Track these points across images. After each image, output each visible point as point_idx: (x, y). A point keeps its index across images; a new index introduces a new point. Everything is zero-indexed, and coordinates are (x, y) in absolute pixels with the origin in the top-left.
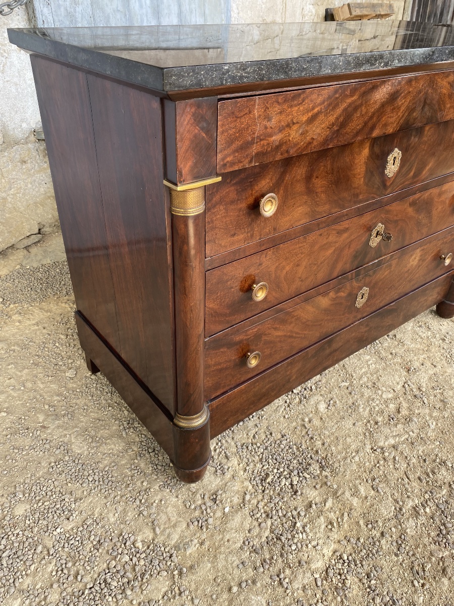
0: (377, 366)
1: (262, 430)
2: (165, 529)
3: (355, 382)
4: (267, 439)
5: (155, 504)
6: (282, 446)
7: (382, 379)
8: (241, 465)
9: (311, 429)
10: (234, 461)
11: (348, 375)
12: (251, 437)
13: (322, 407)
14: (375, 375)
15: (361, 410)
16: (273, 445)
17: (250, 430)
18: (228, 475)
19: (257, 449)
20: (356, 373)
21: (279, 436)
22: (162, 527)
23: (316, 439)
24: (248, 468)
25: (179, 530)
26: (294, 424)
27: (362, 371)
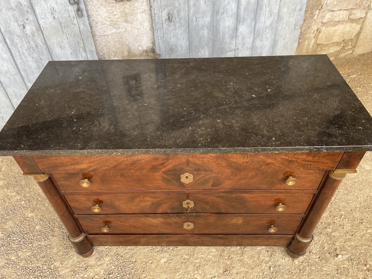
0: (212, 258)
1: (131, 253)
2: (63, 267)
3: (192, 259)
4: (128, 258)
5: (69, 255)
6: (130, 266)
7: (206, 267)
8: (108, 262)
9: (148, 267)
10: (107, 259)
11: (192, 253)
12: (124, 253)
13: (164, 260)
14: (205, 262)
15: (177, 274)
16: (128, 263)
17: (126, 250)
18: (99, 263)
19: (121, 259)
20: (197, 255)
21: (134, 261)
22: (63, 265)
23: (145, 273)
24: (109, 265)
25: (66, 270)
26: (145, 260)
27: (201, 256)
